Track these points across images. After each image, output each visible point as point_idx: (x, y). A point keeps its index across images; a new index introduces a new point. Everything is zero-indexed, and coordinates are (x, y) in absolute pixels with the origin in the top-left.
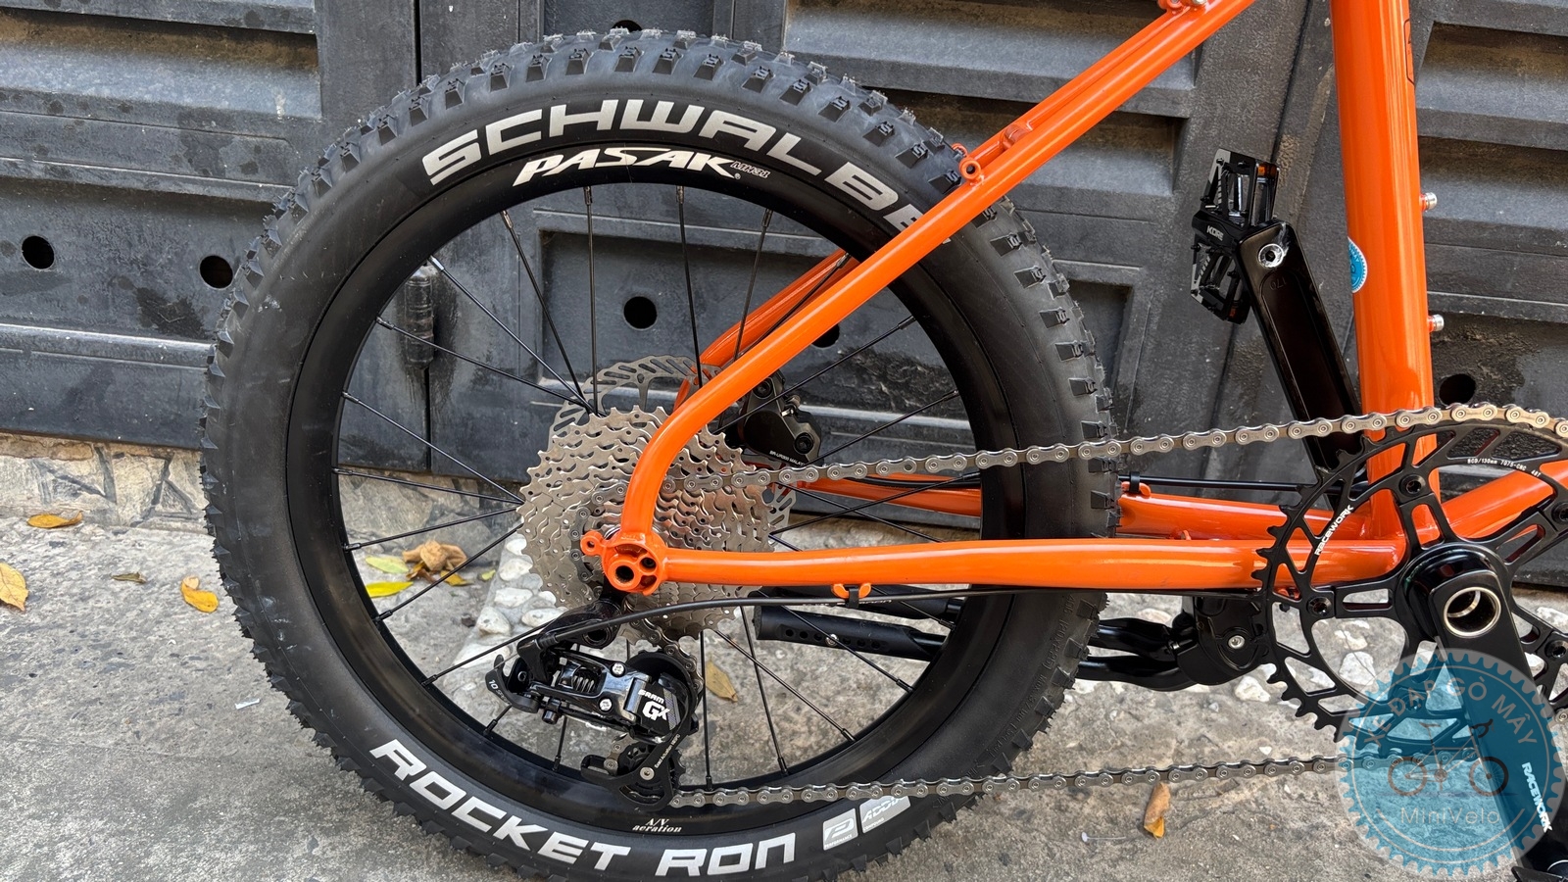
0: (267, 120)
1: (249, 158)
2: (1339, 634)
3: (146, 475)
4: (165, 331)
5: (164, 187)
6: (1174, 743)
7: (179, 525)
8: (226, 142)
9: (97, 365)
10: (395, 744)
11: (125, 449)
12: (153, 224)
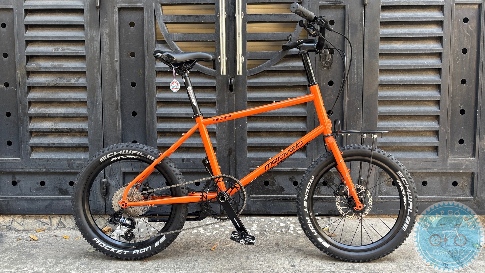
0: (81, 159)
1: (78, 165)
2: (253, 224)
3: (57, 220)
4: (62, 194)
5: (64, 171)
6: (220, 240)
7: (62, 229)
8: (75, 163)
9: (51, 201)
10: (96, 238)
11: (54, 216)
12: (62, 177)
